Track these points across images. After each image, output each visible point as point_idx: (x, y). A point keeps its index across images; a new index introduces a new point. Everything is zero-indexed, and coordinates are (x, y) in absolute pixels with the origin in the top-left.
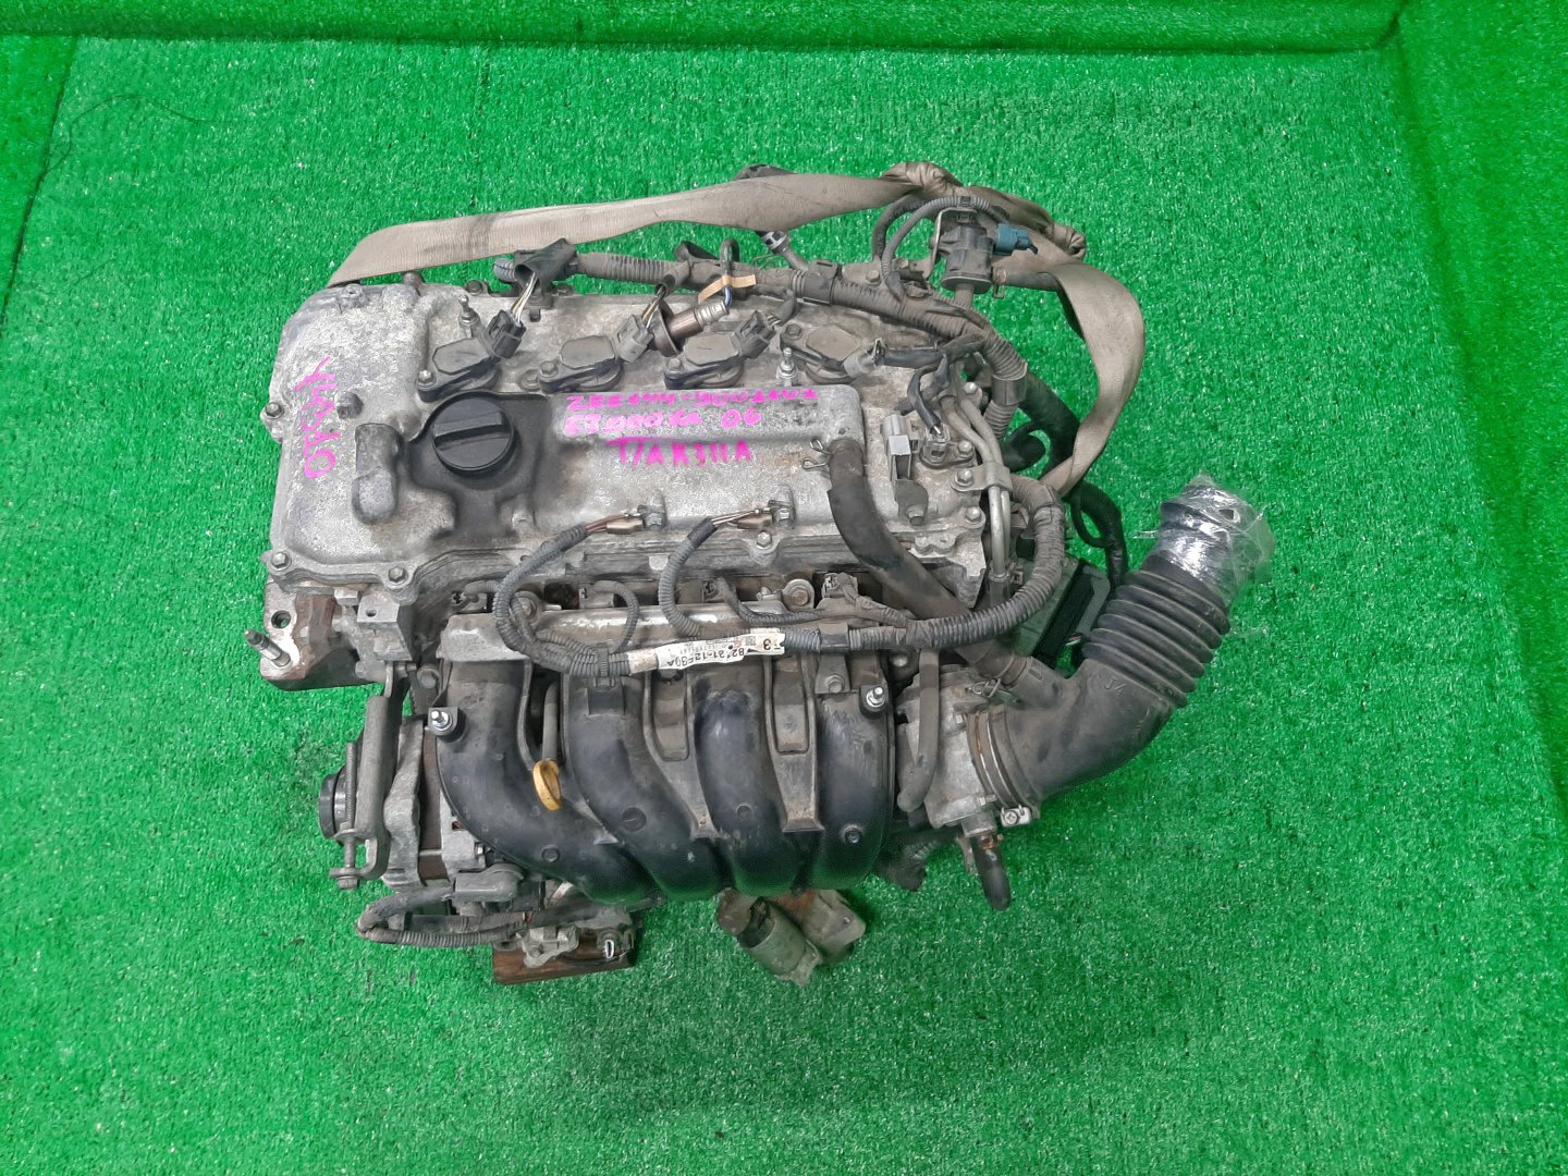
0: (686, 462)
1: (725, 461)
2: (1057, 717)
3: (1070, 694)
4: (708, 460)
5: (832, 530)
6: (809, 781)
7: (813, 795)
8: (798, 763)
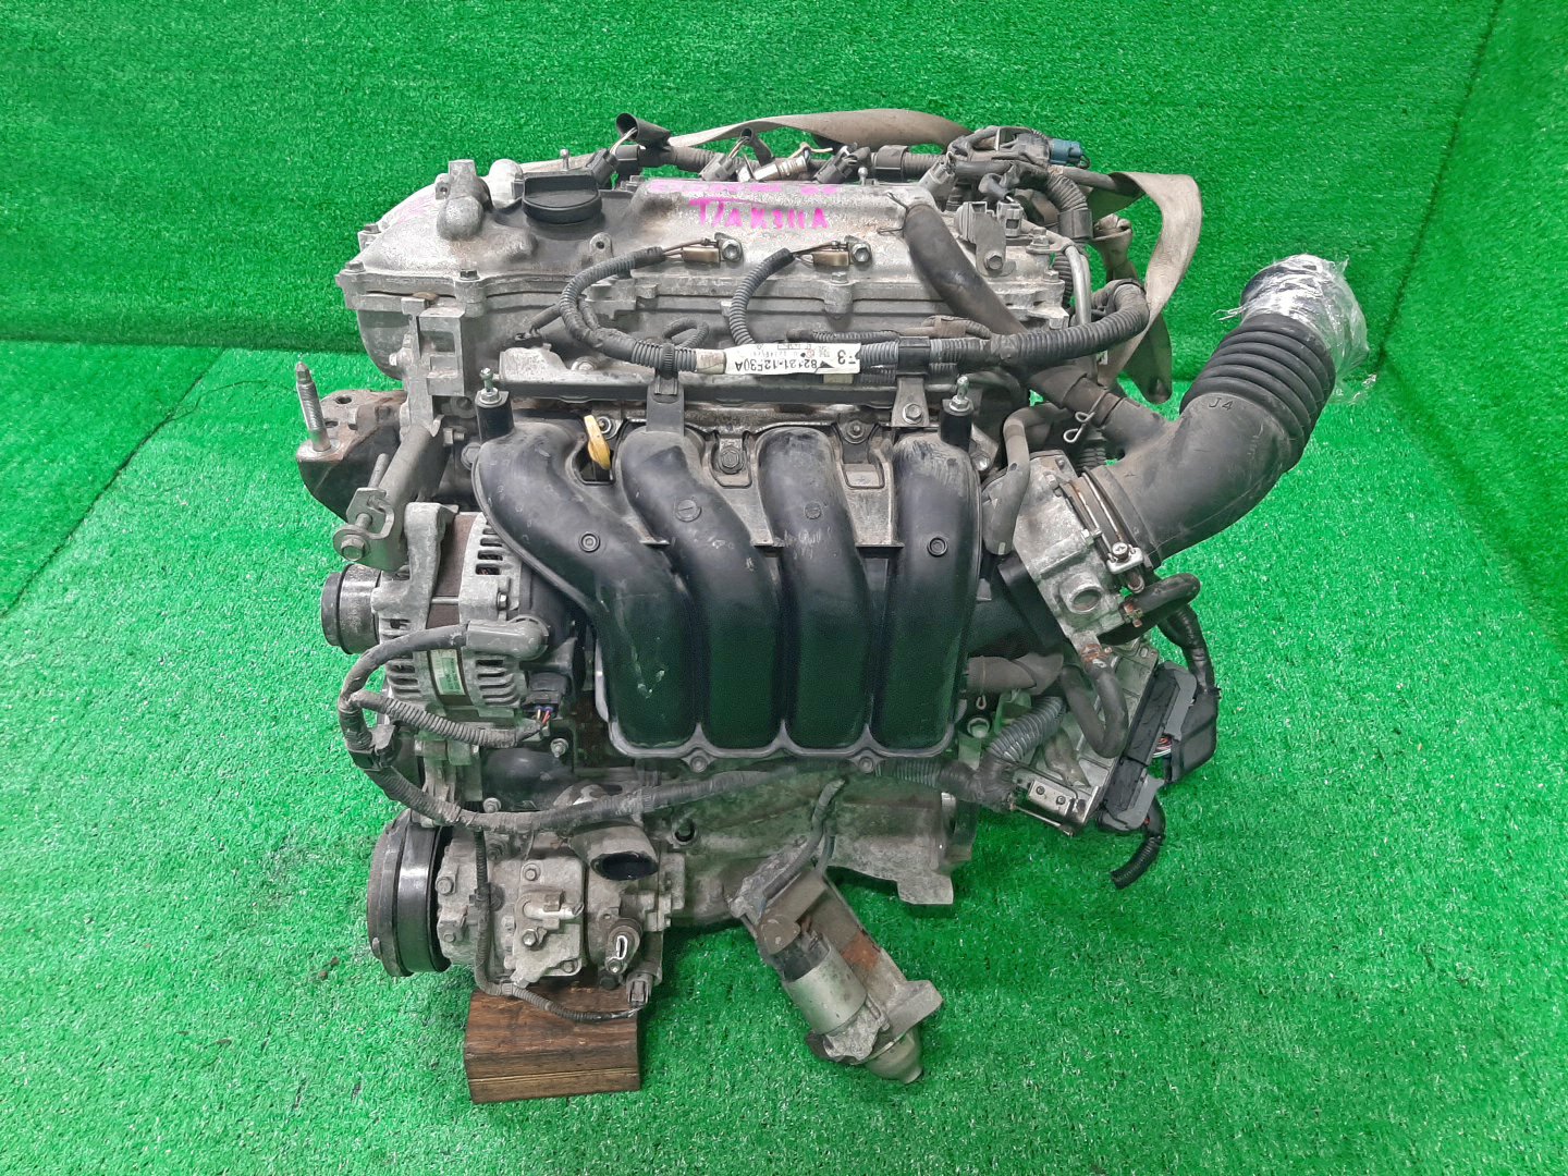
0: (764, 227)
1: (802, 226)
2: (1162, 443)
3: (1172, 422)
4: (786, 226)
5: (911, 280)
6: (885, 513)
7: (890, 526)
8: (872, 496)
